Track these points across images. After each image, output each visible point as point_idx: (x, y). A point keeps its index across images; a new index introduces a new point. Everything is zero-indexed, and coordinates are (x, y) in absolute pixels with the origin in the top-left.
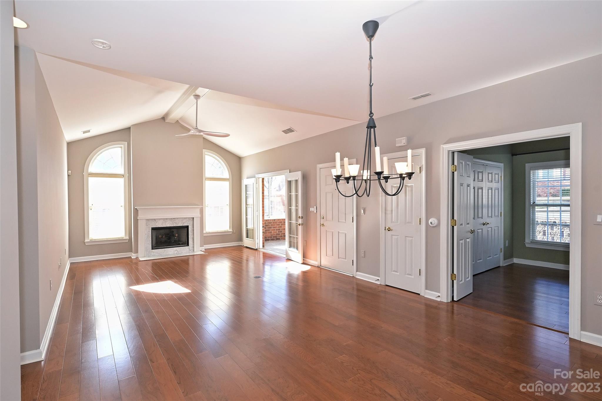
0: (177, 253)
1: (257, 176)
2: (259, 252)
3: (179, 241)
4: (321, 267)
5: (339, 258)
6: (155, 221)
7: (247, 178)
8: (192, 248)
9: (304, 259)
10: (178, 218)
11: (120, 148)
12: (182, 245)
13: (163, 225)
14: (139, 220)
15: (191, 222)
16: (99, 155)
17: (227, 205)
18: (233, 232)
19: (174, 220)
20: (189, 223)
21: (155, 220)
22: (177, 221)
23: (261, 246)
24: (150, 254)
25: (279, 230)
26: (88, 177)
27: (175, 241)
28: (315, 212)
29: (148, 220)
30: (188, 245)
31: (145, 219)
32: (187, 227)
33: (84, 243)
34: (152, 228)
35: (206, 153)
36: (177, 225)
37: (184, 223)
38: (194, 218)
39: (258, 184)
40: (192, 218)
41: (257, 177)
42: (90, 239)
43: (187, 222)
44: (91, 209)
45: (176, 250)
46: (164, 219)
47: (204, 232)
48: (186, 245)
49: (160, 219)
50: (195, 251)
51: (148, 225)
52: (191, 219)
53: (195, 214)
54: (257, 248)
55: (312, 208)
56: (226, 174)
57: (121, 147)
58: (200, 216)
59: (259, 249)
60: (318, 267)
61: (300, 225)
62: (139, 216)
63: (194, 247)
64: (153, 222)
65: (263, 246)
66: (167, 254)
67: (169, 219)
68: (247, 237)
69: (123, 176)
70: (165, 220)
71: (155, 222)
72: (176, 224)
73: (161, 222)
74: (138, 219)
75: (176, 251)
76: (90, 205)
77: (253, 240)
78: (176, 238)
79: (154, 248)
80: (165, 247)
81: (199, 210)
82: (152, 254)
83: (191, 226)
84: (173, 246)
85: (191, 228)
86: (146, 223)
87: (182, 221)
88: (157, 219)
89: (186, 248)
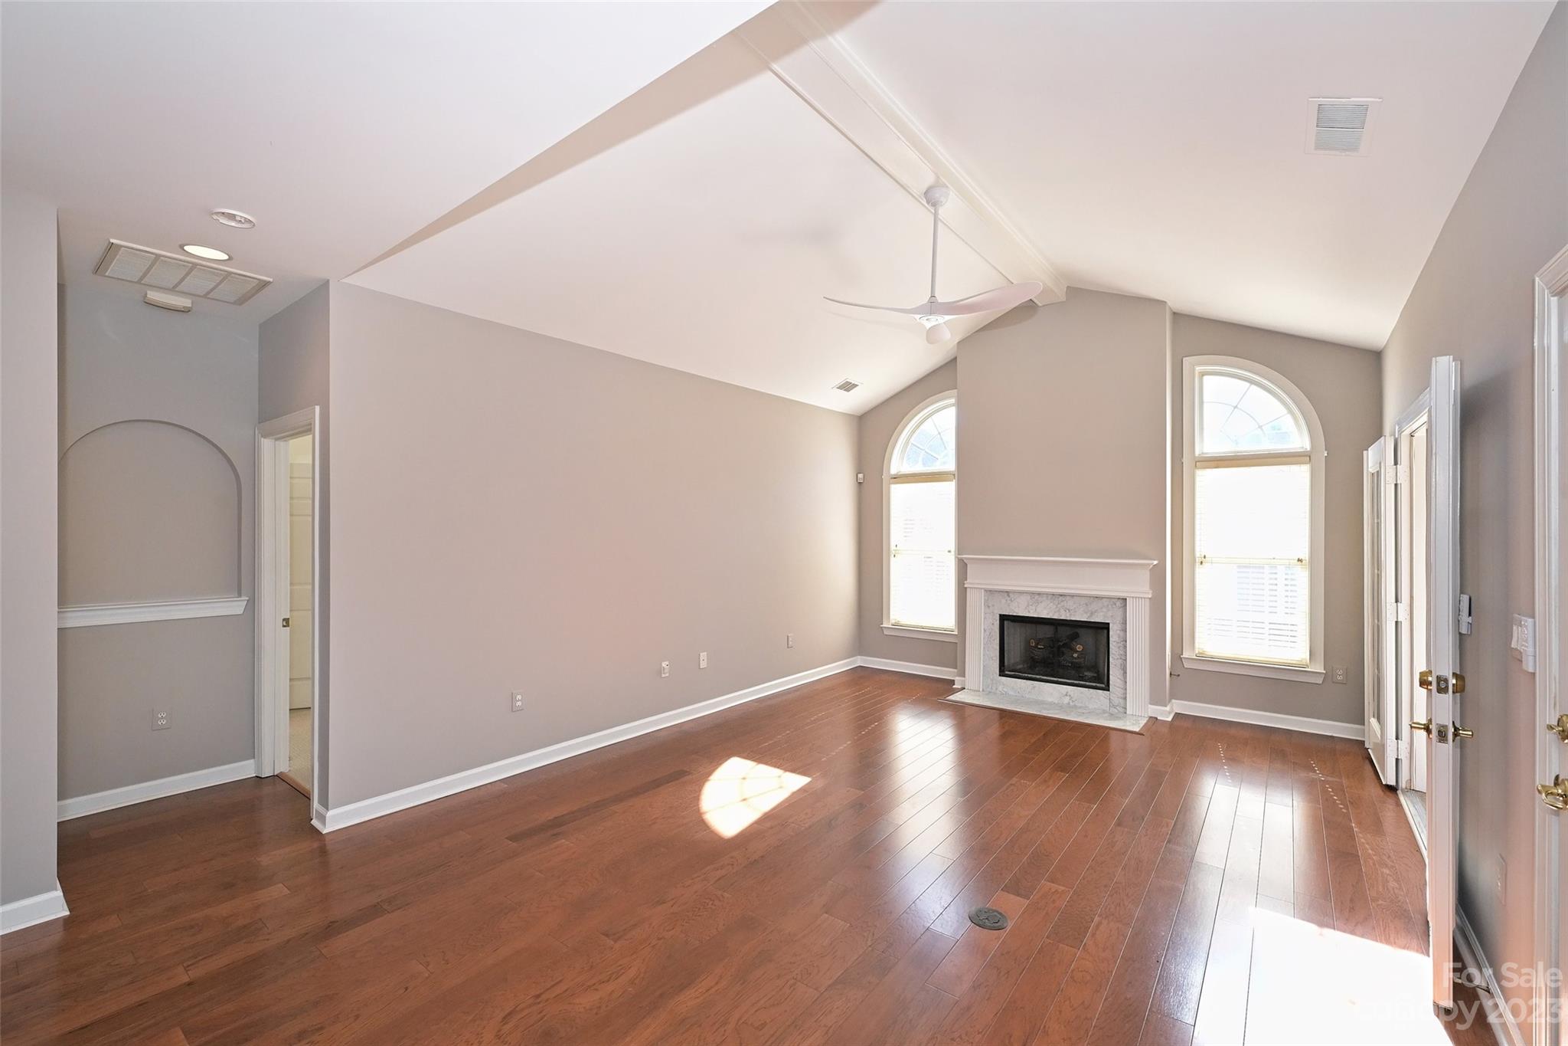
0: (1069, 703)
6: (1009, 596)
7: (1377, 442)
8: (1122, 701)
10: (1072, 596)
12: (1088, 683)
13: (1029, 612)
14: (968, 590)
15: (1120, 613)
17: (1300, 560)
18: (1322, 678)
19: (1061, 598)
20: (1110, 614)
21: (1008, 593)
22: (1070, 603)
24: (994, 688)
26: (890, 484)
27: (1074, 667)
29: (990, 592)
30: (1107, 686)
31: (981, 589)
32: (1105, 627)
33: (882, 629)
34: (999, 615)
36: (1070, 615)
37: (1092, 614)
38: (1126, 599)
40: (1121, 601)
42: (891, 621)
43: (1104, 610)
44: (894, 556)
45: (1066, 695)
46: (1033, 594)
47: (1186, 655)
48: (1103, 686)
49: (1021, 593)
50: (1129, 712)
51: (989, 605)
52: (1118, 603)
53: (1135, 587)
54: (1392, 782)
56: (1299, 439)
57: (953, 405)
58: (1150, 596)
59: (1407, 790)
62: (968, 581)
63: (1124, 700)
64: (1004, 601)
66: (1041, 698)
67: (1047, 594)
70: (1037, 597)
71: (1009, 599)
72: (1068, 615)
73: (1023, 599)
74: (966, 588)
75: (1068, 698)
76: (893, 547)
77: (1380, 737)
78: (1075, 655)
79: (1007, 673)
80: (1038, 677)
81: (1146, 576)
82: (1000, 688)
83: (1119, 626)
84: (1060, 680)
85: (1118, 632)
86: (986, 601)
87: (1087, 605)
88: (1014, 592)
89: (1102, 698)
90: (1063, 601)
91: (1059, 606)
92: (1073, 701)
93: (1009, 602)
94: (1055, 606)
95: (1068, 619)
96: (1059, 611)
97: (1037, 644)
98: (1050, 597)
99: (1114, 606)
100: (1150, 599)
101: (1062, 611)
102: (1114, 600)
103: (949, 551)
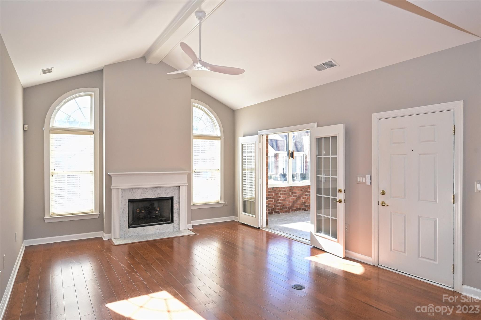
0: (159, 232)
1: (260, 132)
2: (262, 232)
3: (161, 216)
4: (379, 266)
5: (419, 256)
6: (133, 190)
7: (244, 136)
8: (178, 226)
9: (347, 251)
10: (160, 187)
11: (90, 97)
12: (165, 222)
13: (142, 197)
14: (113, 191)
15: (177, 192)
16: (63, 105)
17: (218, 170)
18: (224, 204)
20: (174, 193)
21: (132, 189)
22: (159, 191)
23: (265, 225)
24: (126, 235)
25: (278, 200)
26: (50, 133)
27: (156, 216)
28: (368, 183)
29: (123, 190)
30: (172, 221)
31: (120, 188)
32: (172, 199)
33: (44, 219)
34: (128, 200)
35: (194, 104)
37: (167, 194)
38: (179, 187)
39: (261, 144)
41: (260, 134)
42: (51, 214)
43: (172, 192)
44: (53, 176)
45: (158, 229)
46: (143, 188)
47: (192, 204)
48: (170, 222)
49: (138, 188)
50: (181, 229)
51: (123, 196)
52: (177, 188)
53: (182, 182)
54: (259, 227)
55: (361, 178)
56: (218, 132)
57: (91, 95)
58: (188, 185)
59: (263, 228)
60: (372, 265)
61: (340, 201)
62: (113, 185)
63: (179, 225)
64: (130, 193)
65: (267, 224)
66: (147, 233)
67: (150, 188)
68: (244, 211)
69: (93, 133)
70: (145, 189)
71: (133, 192)
72: (158, 195)
73: (140, 191)
74: (111, 189)
75: (158, 230)
76: (51, 170)
77: (254, 216)
78: (157, 212)
79: (130, 226)
80: (145, 224)
81: (185, 177)
82: (129, 234)
83: (177, 197)
84: (154, 223)
85: (177, 199)
86: (122, 194)
87: (165, 190)
88: (135, 188)
89: (171, 226)
90: (156, 190)
91: (154, 192)
92: (160, 231)
93: (133, 193)
94: (153, 193)
95: (158, 197)
96: (155, 194)
97: (141, 211)
98: (151, 189)
99: (175, 190)
100: (187, 185)
101: (156, 195)
102: (175, 187)
103: (91, 171)
